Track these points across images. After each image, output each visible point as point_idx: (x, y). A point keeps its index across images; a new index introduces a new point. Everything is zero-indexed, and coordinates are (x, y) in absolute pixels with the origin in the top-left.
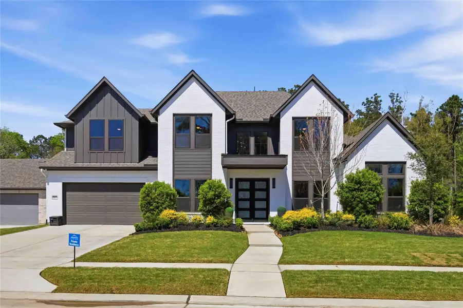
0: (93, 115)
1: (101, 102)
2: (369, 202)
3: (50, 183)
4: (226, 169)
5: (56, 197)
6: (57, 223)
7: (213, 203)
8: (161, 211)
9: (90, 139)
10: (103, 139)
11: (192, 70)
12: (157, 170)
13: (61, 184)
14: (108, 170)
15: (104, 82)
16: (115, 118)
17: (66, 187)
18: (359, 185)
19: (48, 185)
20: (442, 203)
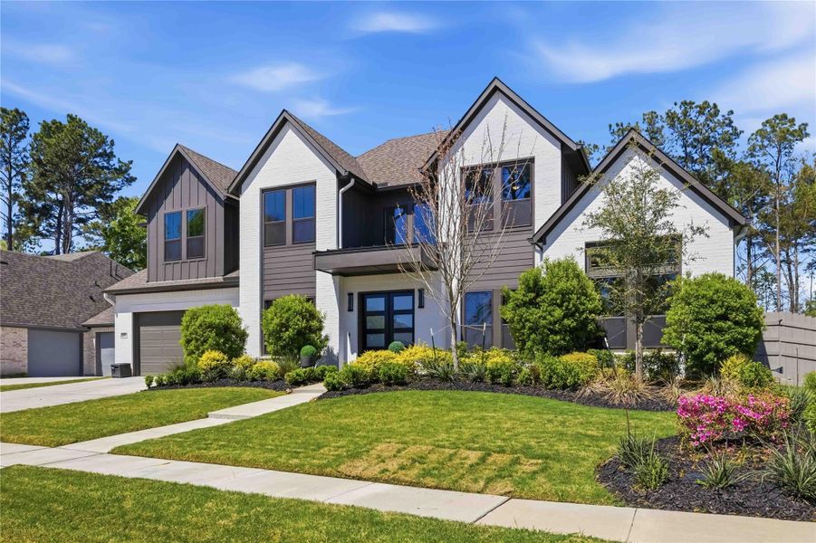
0: (168, 207)
1: (178, 186)
2: (549, 329)
3: (119, 315)
4: (337, 277)
5: (126, 334)
6: (118, 373)
8: (203, 352)
9: (165, 243)
10: (180, 241)
12: (238, 286)
13: (130, 315)
14: (184, 290)
15: (178, 151)
16: (194, 206)
17: (139, 319)
18: (533, 295)
19: (117, 317)
20: (729, 328)
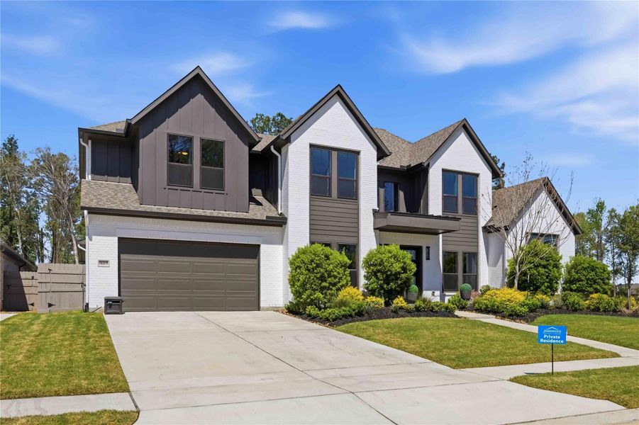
0: (171, 125)
3: (94, 238)
5: (107, 262)
6: (119, 309)
7: (397, 279)
8: (339, 290)
9: (169, 165)
10: (191, 169)
11: (339, 85)
13: (115, 240)
15: (198, 75)
16: (211, 136)
19: (91, 240)
